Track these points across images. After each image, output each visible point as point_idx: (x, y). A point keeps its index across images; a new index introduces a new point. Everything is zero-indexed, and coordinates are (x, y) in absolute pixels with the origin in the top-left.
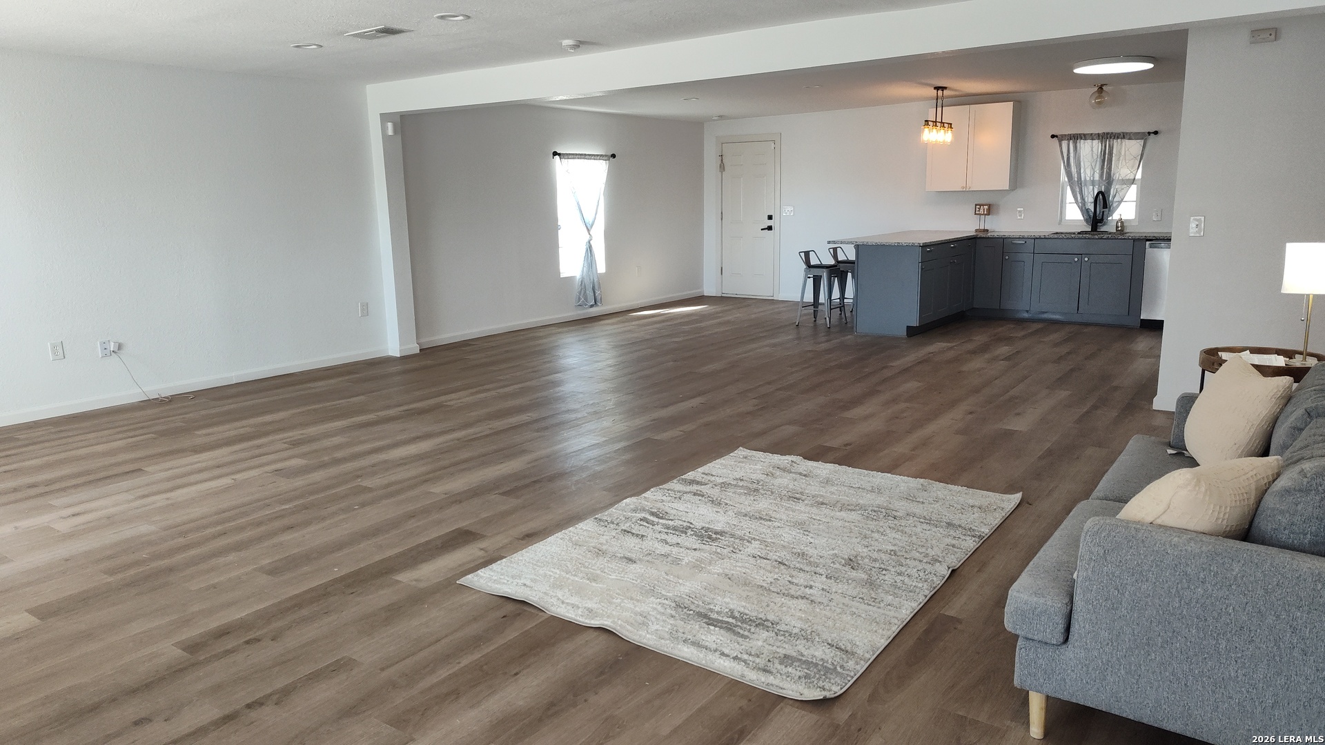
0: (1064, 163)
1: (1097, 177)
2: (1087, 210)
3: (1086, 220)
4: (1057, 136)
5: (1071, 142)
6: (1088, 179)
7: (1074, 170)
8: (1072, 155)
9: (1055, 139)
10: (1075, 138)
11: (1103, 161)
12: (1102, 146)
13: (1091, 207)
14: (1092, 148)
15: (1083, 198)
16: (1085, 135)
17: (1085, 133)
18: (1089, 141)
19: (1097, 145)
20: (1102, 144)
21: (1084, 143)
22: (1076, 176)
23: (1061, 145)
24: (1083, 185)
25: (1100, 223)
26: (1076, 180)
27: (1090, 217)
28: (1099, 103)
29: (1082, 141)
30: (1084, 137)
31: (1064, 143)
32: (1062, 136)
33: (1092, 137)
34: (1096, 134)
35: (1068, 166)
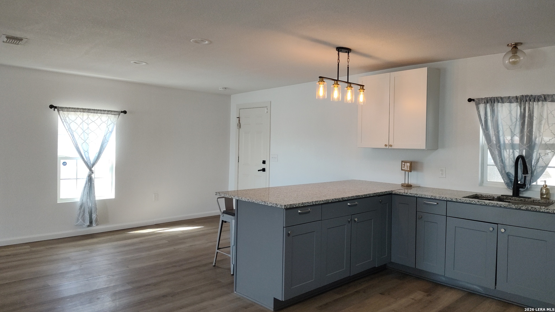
0: (482, 125)
1: (517, 139)
2: (508, 175)
3: (507, 184)
4: (473, 100)
5: (488, 105)
6: (507, 142)
7: (492, 132)
8: (489, 118)
9: (472, 103)
10: (492, 101)
11: (523, 124)
12: (520, 109)
13: (512, 172)
14: (510, 112)
15: (502, 161)
16: (501, 98)
17: (502, 96)
18: (507, 105)
19: (515, 109)
20: (520, 107)
21: (502, 106)
22: (494, 139)
23: (478, 109)
24: (502, 148)
25: (522, 188)
26: (495, 142)
27: (511, 181)
28: (514, 63)
29: (500, 104)
30: (501, 100)
31: (482, 107)
32: (479, 99)
33: (510, 100)
34: (513, 97)
35: (486, 129)
